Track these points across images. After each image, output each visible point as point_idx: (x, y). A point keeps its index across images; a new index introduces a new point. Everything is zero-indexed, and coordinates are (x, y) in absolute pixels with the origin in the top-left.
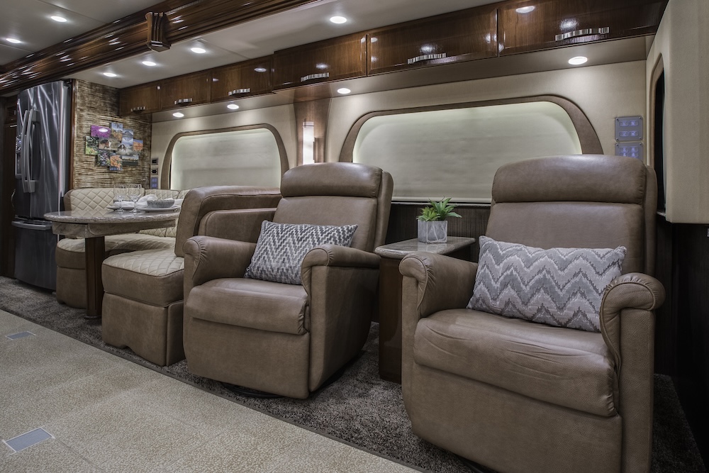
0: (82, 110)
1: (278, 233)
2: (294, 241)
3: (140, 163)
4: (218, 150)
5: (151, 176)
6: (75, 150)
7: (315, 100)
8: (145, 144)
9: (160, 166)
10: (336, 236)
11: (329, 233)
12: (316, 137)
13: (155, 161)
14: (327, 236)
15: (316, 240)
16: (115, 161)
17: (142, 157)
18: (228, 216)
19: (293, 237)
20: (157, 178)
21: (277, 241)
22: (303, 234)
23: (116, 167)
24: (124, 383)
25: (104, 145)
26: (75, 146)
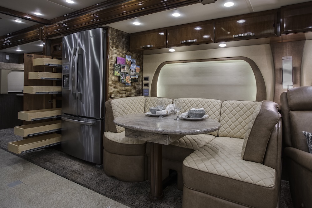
3: (139, 80)
4: (198, 73)
5: (143, 88)
6: (109, 73)
7: (291, 42)
8: (140, 68)
9: (150, 82)
12: (294, 66)
13: (146, 79)
16: (128, 79)
17: (139, 76)
23: (129, 83)
25: (123, 69)
26: (109, 70)
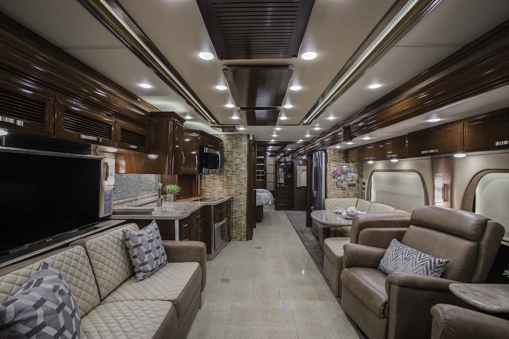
0: (330, 162)
1: (396, 250)
2: (403, 258)
3: (357, 184)
5: (362, 191)
6: (328, 181)
7: (444, 158)
8: (359, 175)
9: (366, 186)
10: (428, 264)
11: (423, 261)
12: (445, 183)
13: (364, 184)
14: (422, 262)
15: (414, 263)
16: (345, 184)
17: (358, 182)
18: (374, 232)
19: (402, 256)
20: (365, 193)
21: (394, 255)
22: (409, 256)
23: (346, 187)
24: (321, 297)
25: (340, 177)
26: (328, 178)
